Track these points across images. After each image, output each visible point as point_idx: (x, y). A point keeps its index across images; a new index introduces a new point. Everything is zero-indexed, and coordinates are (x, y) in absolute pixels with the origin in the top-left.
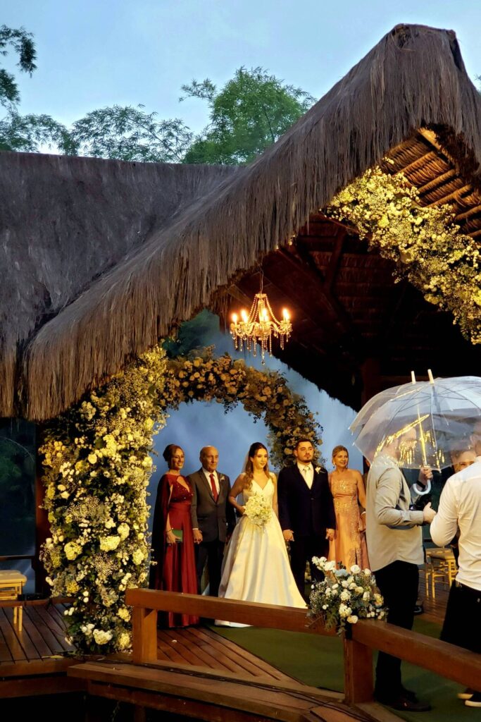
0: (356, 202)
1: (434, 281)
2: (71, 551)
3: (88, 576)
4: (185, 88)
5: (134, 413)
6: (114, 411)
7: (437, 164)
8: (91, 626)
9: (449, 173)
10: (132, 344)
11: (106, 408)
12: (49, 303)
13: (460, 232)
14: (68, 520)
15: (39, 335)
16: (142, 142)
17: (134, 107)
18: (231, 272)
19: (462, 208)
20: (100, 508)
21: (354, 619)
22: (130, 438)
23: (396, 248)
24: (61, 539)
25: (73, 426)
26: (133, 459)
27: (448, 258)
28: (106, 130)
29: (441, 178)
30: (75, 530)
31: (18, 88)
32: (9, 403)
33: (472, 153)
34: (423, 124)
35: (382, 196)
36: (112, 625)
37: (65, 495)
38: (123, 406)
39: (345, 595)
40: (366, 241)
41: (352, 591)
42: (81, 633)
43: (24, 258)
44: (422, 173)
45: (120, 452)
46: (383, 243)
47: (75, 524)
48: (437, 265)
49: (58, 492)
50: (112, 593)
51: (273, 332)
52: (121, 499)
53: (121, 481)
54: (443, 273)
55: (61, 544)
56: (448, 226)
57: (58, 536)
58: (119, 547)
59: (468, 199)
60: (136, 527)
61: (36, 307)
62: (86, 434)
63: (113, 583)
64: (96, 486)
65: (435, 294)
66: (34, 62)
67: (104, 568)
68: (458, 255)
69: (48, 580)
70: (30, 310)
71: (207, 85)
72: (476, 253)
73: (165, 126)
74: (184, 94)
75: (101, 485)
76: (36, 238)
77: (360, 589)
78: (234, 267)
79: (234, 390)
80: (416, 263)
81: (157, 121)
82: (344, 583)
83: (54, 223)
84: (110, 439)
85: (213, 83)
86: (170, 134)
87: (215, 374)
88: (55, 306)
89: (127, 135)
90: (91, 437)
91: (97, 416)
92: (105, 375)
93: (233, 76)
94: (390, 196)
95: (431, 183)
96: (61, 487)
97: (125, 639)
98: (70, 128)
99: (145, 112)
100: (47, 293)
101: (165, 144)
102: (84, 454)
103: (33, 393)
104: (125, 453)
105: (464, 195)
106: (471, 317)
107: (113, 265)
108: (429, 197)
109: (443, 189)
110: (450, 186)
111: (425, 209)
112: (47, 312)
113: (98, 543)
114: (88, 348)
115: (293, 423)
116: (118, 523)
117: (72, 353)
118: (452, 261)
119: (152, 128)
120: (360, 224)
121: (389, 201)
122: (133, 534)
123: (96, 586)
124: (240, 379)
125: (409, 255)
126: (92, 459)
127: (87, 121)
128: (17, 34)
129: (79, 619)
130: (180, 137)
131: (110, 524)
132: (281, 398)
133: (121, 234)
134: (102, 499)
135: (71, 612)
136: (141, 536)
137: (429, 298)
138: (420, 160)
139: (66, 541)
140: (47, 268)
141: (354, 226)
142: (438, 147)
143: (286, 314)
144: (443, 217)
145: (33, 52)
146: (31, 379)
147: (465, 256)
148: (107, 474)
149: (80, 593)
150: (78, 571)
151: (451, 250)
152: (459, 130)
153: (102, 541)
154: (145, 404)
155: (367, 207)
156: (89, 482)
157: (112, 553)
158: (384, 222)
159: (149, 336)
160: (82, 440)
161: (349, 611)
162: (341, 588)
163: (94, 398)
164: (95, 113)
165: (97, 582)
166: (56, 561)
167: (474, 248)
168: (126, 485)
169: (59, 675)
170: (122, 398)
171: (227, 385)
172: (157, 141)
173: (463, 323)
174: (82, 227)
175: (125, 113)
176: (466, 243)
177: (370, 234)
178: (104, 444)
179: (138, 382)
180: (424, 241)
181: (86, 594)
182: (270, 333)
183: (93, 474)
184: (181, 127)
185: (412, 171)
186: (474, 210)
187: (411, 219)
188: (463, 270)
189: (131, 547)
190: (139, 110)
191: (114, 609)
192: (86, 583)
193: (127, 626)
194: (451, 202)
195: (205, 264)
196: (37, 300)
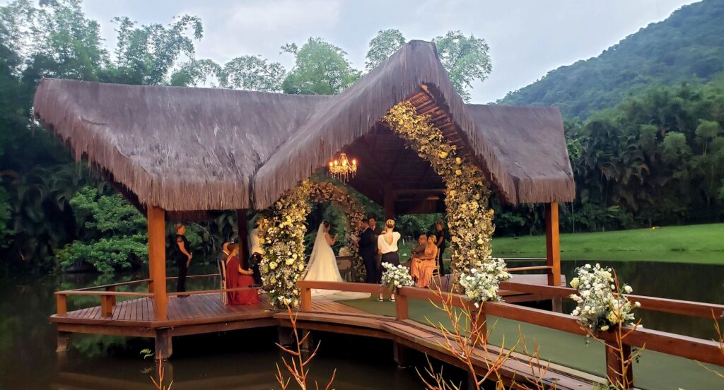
0: (389, 114)
1: (423, 148)
2: (273, 266)
3: (281, 276)
4: (282, 48)
5: (298, 206)
6: (290, 205)
7: (425, 98)
8: (282, 297)
9: (430, 102)
10: (301, 176)
11: (288, 204)
12: (259, 159)
13: (433, 127)
14: (271, 252)
15: (258, 173)
16: (261, 74)
17: (256, 56)
18: (342, 146)
19: (434, 116)
20: (285, 247)
21: (400, 286)
22: (297, 217)
23: (406, 134)
24: (268, 261)
25: (272, 212)
26: (298, 226)
27: (429, 138)
28: (242, 67)
29: (426, 103)
30: (275, 256)
31: (194, 46)
32: (247, 203)
33: (443, 95)
34: (423, 83)
35: (401, 111)
36: (291, 296)
37: (270, 242)
38: (294, 203)
39: (396, 277)
40: (393, 131)
41: (399, 275)
42: (278, 299)
43: (245, 139)
44: (418, 101)
45: (293, 223)
46: (401, 132)
47: (275, 254)
48: (424, 141)
49: (266, 240)
50: (291, 283)
51: (349, 171)
52: (294, 243)
53: (293, 235)
54: (426, 144)
55: (268, 263)
56: (429, 124)
57: (265, 260)
58: (293, 264)
59: (438, 112)
60: (299, 255)
61: (254, 161)
62: (278, 215)
63: (291, 278)
64: (283, 238)
65: (423, 154)
66: (202, 33)
67: (288, 272)
68: (433, 137)
69: (262, 278)
70: (253, 162)
71: (294, 46)
72: (441, 136)
73: (272, 66)
74: (282, 50)
75: (285, 237)
76: (248, 130)
77: (402, 274)
78: (344, 144)
79: (328, 197)
80: (415, 139)
81: (268, 63)
82: (396, 272)
83: (255, 123)
84: (288, 217)
85: (296, 45)
86: (274, 70)
87: (319, 190)
88: (262, 161)
89: (253, 70)
90: (280, 217)
91: (283, 208)
92: (289, 190)
93: (307, 42)
94: (404, 111)
95: (421, 105)
96: (268, 238)
97: (296, 302)
98: (223, 67)
99: (262, 59)
100: (258, 155)
101: (272, 75)
102: (277, 224)
103: (257, 198)
104: (295, 223)
105: (436, 111)
106: (438, 163)
107: (284, 142)
108: (420, 111)
109: (427, 108)
110: (430, 107)
111: (419, 117)
112: (259, 163)
113: (285, 262)
114: (281, 179)
115: (354, 211)
116: (293, 253)
117: (274, 180)
118: (430, 139)
119: (265, 67)
120: (391, 123)
121: (403, 113)
122: (298, 258)
123: (284, 280)
124: (331, 191)
125: (412, 136)
126: (281, 226)
127: (232, 63)
128: (193, 19)
129: (277, 294)
130: (280, 72)
131: (290, 254)
132: (349, 200)
133: (285, 128)
134: (286, 243)
135: (273, 291)
136: (302, 259)
137: (420, 155)
138: (417, 96)
139: (270, 262)
140: (256, 144)
141: (389, 124)
142: (428, 92)
143: (354, 162)
144: (426, 120)
145: (201, 28)
146: (257, 192)
147: (435, 138)
148: (288, 232)
149: (277, 283)
150: (276, 274)
151: (430, 134)
152: (437, 86)
153: (287, 261)
154: (303, 203)
155: (394, 116)
156: (280, 236)
157: (290, 266)
158: (401, 123)
159: (308, 173)
160: (277, 218)
161: (398, 283)
162: (395, 274)
163: (282, 200)
164: (236, 59)
165: (285, 278)
166: (266, 270)
167: (440, 133)
168: (295, 237)
169: (270, 318)
170: (293, 200)
171: (325, 195)
172: (268, 74)
173: (435, 166)
174: (268, 125)
175: (251, 59)
176: (436, 131)
177: (395, 128)
178: (286, 220)
179: (299, 193)
180: (418, 131)
181: (280, 283)
182: (347, 171)
183: (282, 232)
184: (280, 67)
185: (414, 100)
186: (440, 117)
187: (413, 121)
188: (435, 143)
189: (298, 263)
190: (258, 58)
191: (291, 290)
192: (280, 279)
193: (297, 297)
194: (429, 114)
195: (331, 143)
196: (255, 158)
